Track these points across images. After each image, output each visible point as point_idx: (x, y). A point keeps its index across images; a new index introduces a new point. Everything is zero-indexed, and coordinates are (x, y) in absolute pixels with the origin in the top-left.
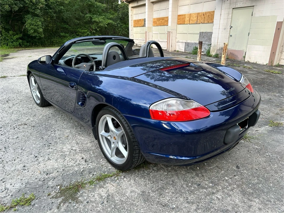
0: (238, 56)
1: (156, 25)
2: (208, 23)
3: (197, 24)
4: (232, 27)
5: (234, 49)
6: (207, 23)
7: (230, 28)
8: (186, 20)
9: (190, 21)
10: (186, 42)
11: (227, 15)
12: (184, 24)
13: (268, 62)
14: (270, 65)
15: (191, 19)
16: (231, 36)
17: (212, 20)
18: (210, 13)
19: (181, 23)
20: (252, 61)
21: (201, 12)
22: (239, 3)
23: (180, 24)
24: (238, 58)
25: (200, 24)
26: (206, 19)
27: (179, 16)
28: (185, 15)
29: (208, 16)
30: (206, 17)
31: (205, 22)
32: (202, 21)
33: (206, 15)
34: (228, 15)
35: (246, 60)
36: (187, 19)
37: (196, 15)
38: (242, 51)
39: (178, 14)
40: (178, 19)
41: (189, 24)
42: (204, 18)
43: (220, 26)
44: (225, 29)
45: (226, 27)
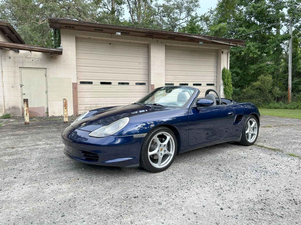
0: (39, 113)
4: (23, 85)
5: (32, 107)
13: (72, 114)
14: (76, 115)
16: (24, 94)
20: (57, 115)
22: (27, 64)
24: (39, 114)
34: (14, 74)
35: (50, 115)
38: (42, 107)
43: (3, 83)
44: (13, 87)
45: (14, 85)
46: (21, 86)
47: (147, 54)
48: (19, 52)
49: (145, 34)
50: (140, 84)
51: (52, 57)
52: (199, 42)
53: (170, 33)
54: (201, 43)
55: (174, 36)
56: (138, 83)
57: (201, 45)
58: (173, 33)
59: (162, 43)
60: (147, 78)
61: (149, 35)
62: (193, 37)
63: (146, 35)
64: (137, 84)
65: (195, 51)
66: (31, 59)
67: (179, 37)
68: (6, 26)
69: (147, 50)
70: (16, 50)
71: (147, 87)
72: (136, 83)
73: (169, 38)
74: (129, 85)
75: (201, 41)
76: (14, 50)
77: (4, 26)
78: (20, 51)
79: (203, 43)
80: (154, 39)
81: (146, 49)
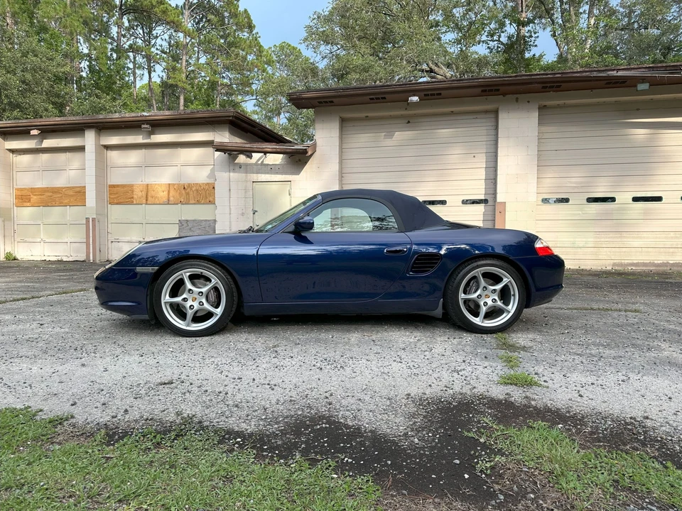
1: (28, 204)
2: (198, 202)
3: (168, 204)
4: (256, 211)
6: (194, 204)
7: (254, 214)
8: (135, 196)
9: (149, 198)
10: (142, 240)
11: (243, 191)
12: (132, 203)
15: (149, 194)
17: (206, 197)
18: (200, 186)
19: (120, 201)
21: (178, 182)
22: (263, 175)
23: (117, 204)
25: (177, 204)
26: (191, 196)
27: (112, 186)
28: (132, 186)
29: (195, 192)
30: (191, 193)
31: (191, 202)
32: (182, 200)
33: (191, 189)
34: (246, 192)
36: (138, 193)
37: (163, 188)
39: (108, 184)
40: (110, 194)
41: (146, 204)
42: (188, 194)
43: (230, 208)
44: (243, 214)
45: (244, 211)
46: (254, 212)
47: (493, 132)
48: (251, 157)
49: (479, 90)
50: (474, 202)
51: (300, 160)
52: (636, 86)
53: (541, 77)
54: (642, 87)
55: (554, 82)
56: (467, 200)
57: (644, 92)
58: (549, 76)
59: (528, 102)
60: (494, 186)
61: (491, 90)
62: (609, 77)
63: (482, 91)
64: (465, 202)
65: (638, 110)
66: (269, 167)
67: (570, 81)
68: (232, 116)
69: (493, 124)
70: (248, 153)
71: (491, 208)
72: (463, 200)
73: (543, 87)
74: (447, 204)
75: (643, 83)
76: (245, 155)
77: (230, 116)
78: (253, 154)
79: (650, 85)
80: (507, 96)
81: (491, 123)
